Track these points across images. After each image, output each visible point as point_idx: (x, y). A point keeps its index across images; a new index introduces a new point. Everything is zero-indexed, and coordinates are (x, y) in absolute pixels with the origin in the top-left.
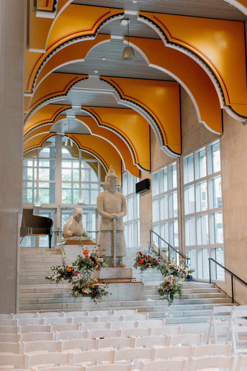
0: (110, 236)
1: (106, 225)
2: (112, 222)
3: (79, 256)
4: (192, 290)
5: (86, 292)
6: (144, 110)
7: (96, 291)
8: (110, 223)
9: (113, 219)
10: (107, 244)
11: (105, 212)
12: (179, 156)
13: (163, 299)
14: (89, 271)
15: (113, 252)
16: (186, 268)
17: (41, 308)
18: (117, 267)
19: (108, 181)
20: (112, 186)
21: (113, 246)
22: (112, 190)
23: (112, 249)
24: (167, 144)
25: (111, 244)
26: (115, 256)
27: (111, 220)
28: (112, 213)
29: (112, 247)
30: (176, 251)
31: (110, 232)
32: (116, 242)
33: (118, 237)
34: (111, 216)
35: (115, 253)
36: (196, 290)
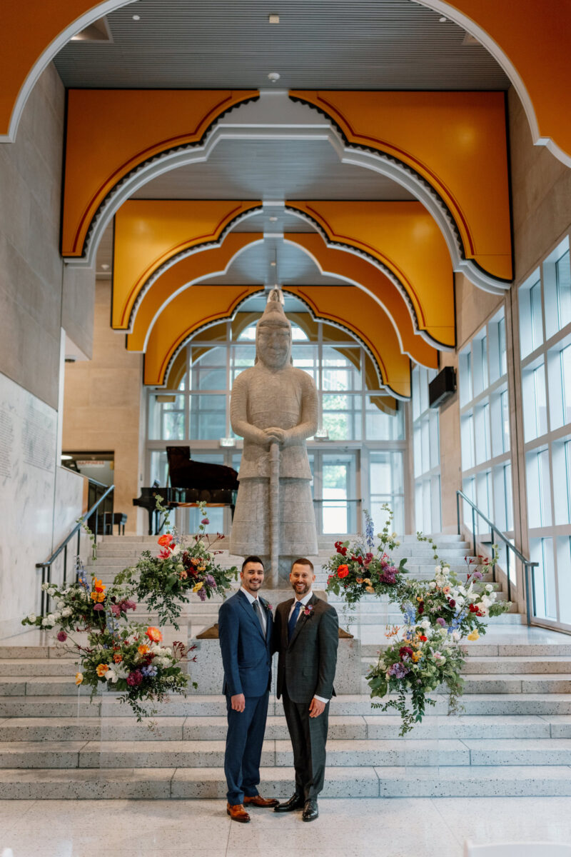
0: (261, 493)
1: (252, 463)
2: (267, 454)
3: (148, 553)
4: (525, 663)
5: (110, 675)
6: (409, 170)
7: (143, 673)
8: (264, 455)
9: (271, 443)
10: (253, 519)
11: (250, 425)
12: (507, 286)
13: (384, 705)
14: (175, 600)
15: (269, 543)
16: (484, 598)
17: (19, 713)
18: (280, 586)
19: (261, 335)
20: (272, 350)
21: (269, 525)
22: (271, 360)
23: (267, 534)
24: (473, 253)
25: (265, 516)
26: (275, 555)
27: (265, 447)
28: (270, 427)
29: (268, 528)
30: (508, 546)
31: (263, 482)
32: (282, 514)
33: (287, 498)
34: (264, 435)
35: (276, 547)
36: (537, 663)
